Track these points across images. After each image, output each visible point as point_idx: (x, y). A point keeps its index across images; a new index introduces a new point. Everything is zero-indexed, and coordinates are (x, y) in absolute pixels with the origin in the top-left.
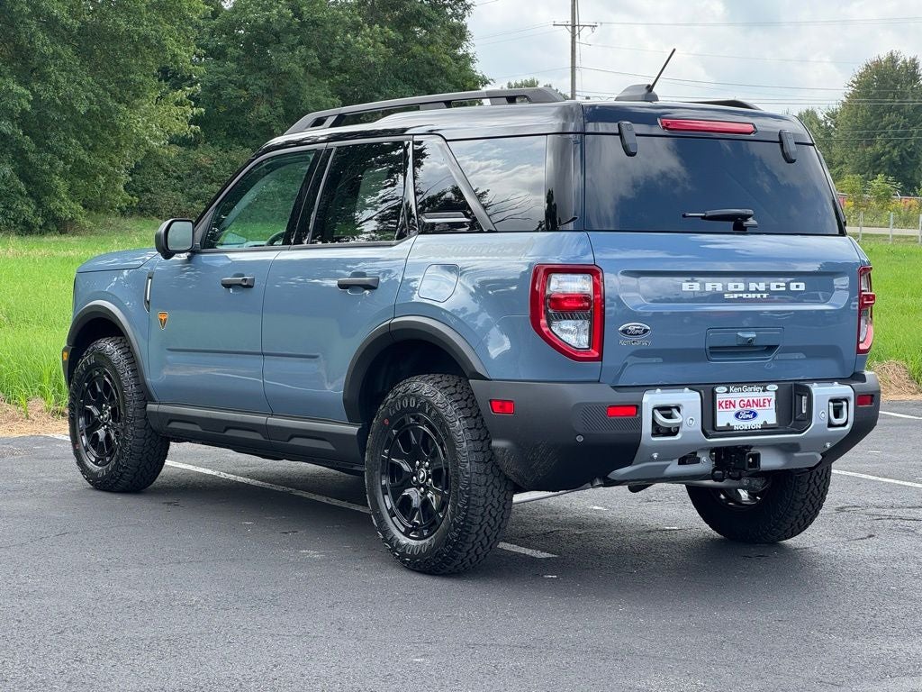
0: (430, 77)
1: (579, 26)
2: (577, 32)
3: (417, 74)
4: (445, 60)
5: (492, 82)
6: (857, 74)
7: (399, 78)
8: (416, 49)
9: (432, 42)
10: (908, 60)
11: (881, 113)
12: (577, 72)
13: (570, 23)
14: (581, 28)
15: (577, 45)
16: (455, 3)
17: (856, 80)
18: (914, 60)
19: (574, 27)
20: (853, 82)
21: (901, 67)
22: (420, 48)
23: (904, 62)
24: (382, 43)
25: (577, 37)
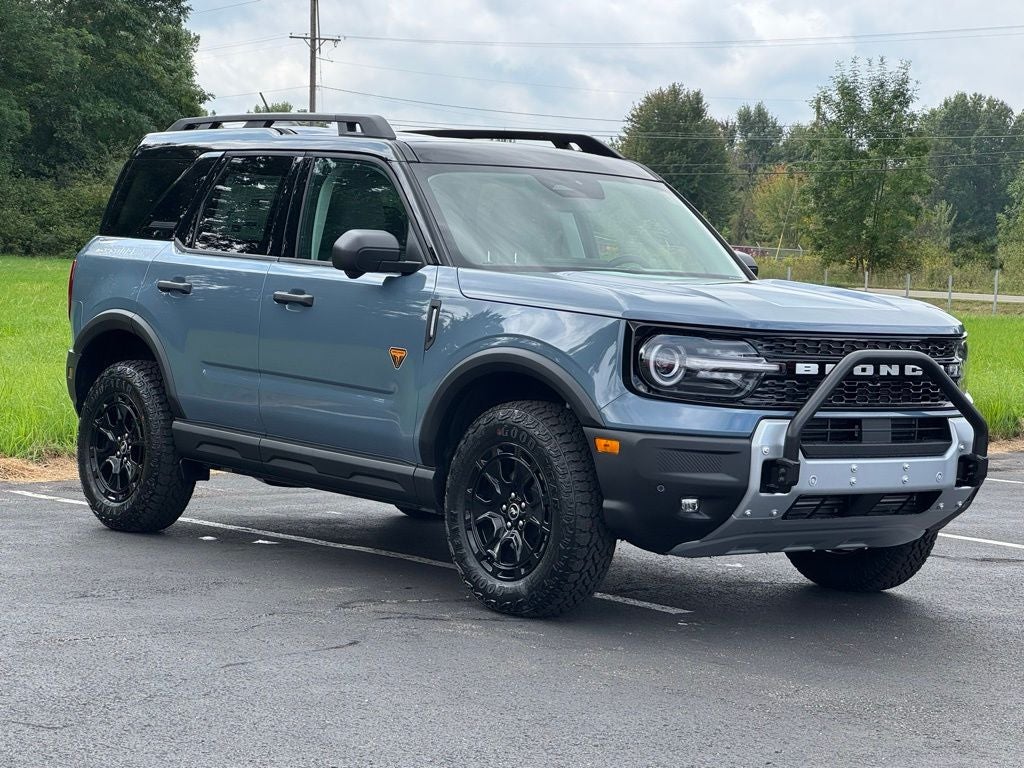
0: (138, 90)
1: (320, 39)
2: (317, 46)
3: (123, 86)
4: (157, 72)
5: (211, 98)
6: (637, 107)
7: (102, 90)
8: (122, 57)
9: (142, 50)
10: (691, 93)
11: (662, 151)
12: (317, 92)
13: (309, 36)
14: (322, 41)
15: (317, 60)
16: (170, 6)
17: (635, 113)
18: (698, 94)
19: (313, 40)
20: (633, 115)
21: (684, 103)
22: (127, 57)
23: (688, 96)
24: (79, 47)
25: (317, 52)
